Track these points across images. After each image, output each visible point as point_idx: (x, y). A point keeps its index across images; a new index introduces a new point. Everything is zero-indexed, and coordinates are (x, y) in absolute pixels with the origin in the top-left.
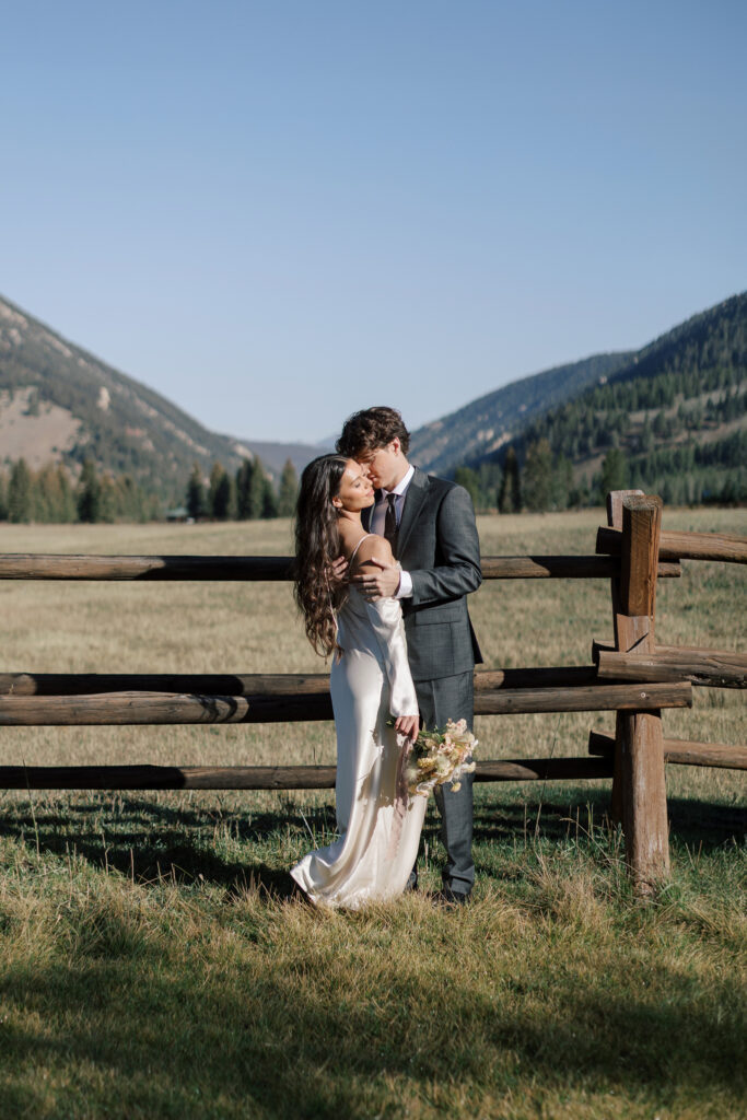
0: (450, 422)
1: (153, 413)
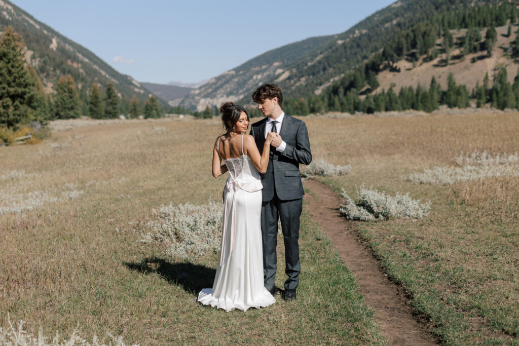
0: (237, 70)
1: (86, 60)
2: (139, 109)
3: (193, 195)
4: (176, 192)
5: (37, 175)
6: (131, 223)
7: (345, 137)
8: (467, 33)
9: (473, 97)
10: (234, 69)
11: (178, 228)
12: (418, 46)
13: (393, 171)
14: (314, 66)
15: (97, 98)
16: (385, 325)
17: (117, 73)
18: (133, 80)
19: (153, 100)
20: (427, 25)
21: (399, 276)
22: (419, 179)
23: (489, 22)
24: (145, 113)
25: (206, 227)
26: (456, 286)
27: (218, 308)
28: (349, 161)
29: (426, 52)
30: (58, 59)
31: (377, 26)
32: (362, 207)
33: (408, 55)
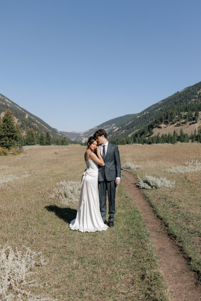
2: (59, 141)
3: (75, 177)
4: (68, 175)
5: (13, 168)
6: (47, 189)
7: (139, 154)
8: (188, 114)
9: (190, 138)
10: (97, 127)
11: (66, 192)
12: (169, 118)
13: (159, 168)
14: (128, 126)
15: (43, 137)
16: (155, 241)
17: (51, 127)
18: (57, 130)
19: (65, 138)
20: (172, 110)
21: (162, 215)
22: (170, 171)
23: (196, 109)
24: (62, 143)
25: (78, 192)
26: (187, 220)
27: (79, 230)
28: (141, 163)
29: (171, 121)
30: (28, 122)
31: (153, 111)
32: (146, 183)
33: (165, 122)
